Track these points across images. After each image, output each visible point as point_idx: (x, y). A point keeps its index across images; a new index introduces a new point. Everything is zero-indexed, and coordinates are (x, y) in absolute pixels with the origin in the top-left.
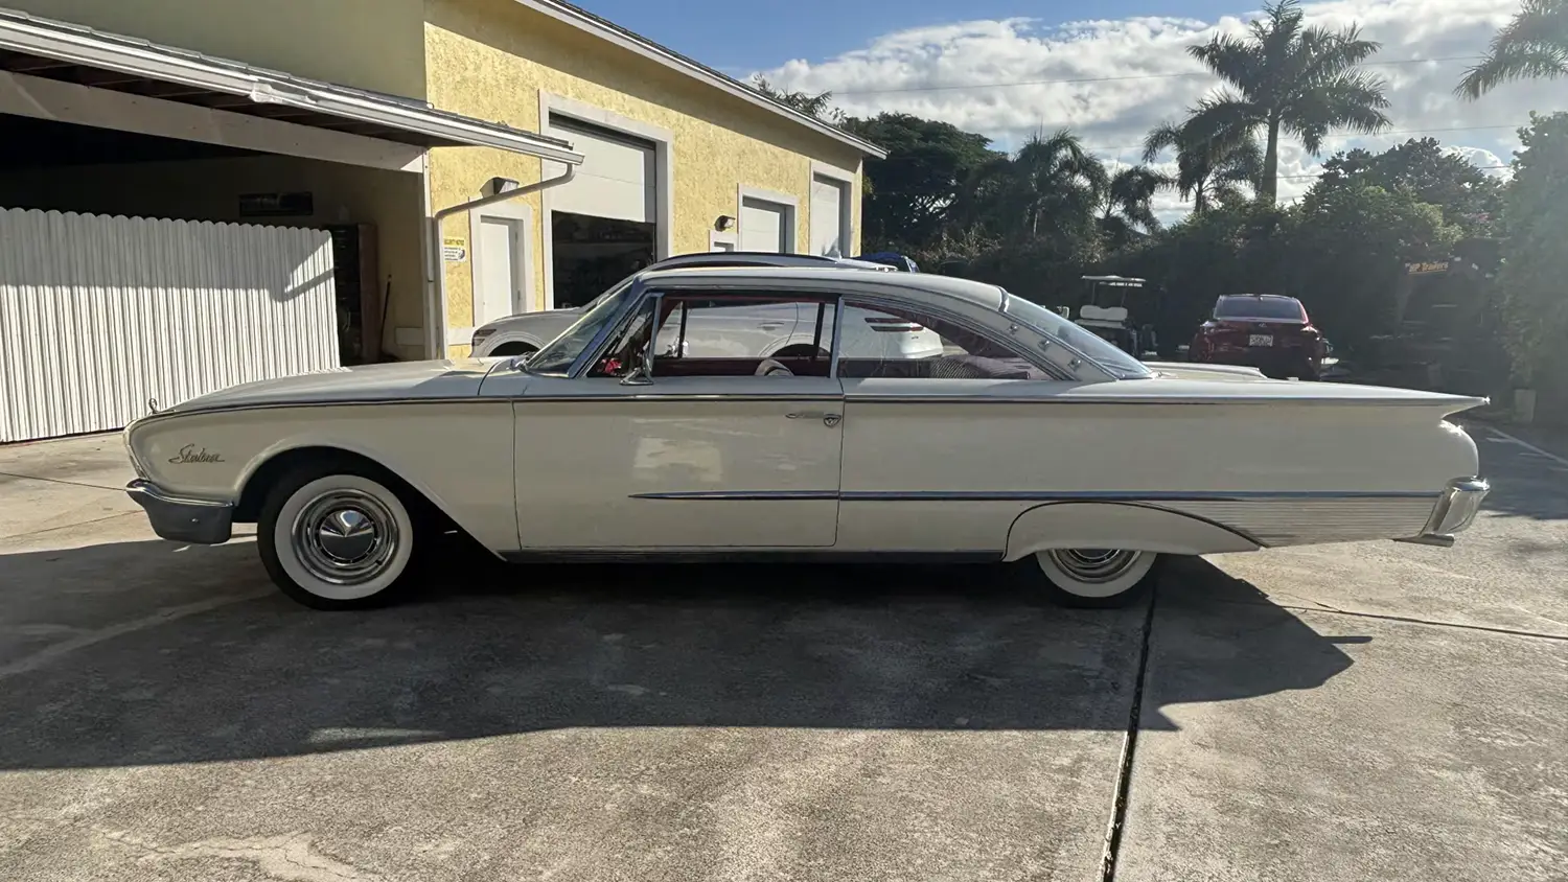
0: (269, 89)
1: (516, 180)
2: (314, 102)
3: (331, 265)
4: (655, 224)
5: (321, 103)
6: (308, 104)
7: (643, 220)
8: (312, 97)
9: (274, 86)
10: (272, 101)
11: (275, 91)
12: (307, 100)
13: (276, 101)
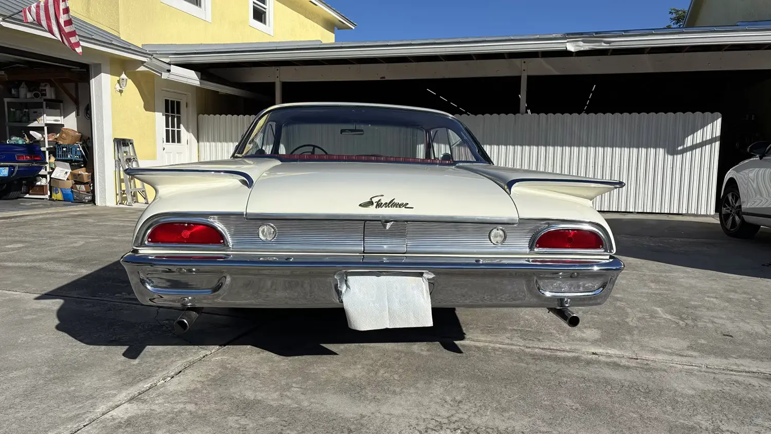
0: (581, 44)
2: (608, 45)
3: (718, 133)
5: (612, 44)
6: (604, 46)
8: (606, 42)
9: (584, 42)
10: (582, 49)
11: (585, 44)
12: (603, 44)
13: (585, 49)
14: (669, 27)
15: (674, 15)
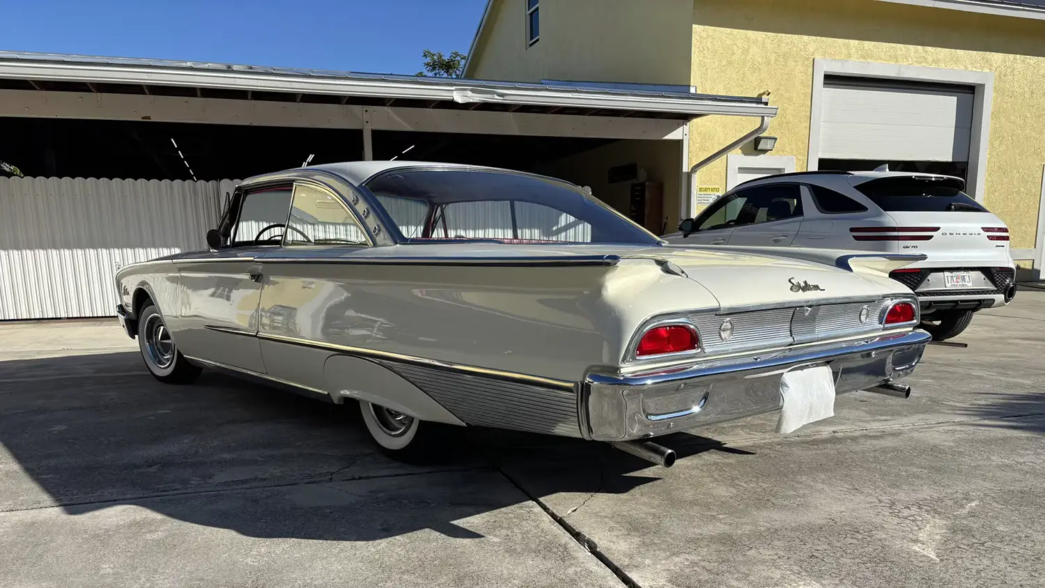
0: (470, 93)
1: (772, 136)
2: (502, 98)
4: (968, 162)
5: (506, 98)
6: (497, 99)
7: (950, 160)
8: (500, 95)
9: (473, 91)
10: (471, 101)
11: (474, 95)
12: (496, 97)
13: (474, 101)
14: (420, 75)
15: (429, 60)
